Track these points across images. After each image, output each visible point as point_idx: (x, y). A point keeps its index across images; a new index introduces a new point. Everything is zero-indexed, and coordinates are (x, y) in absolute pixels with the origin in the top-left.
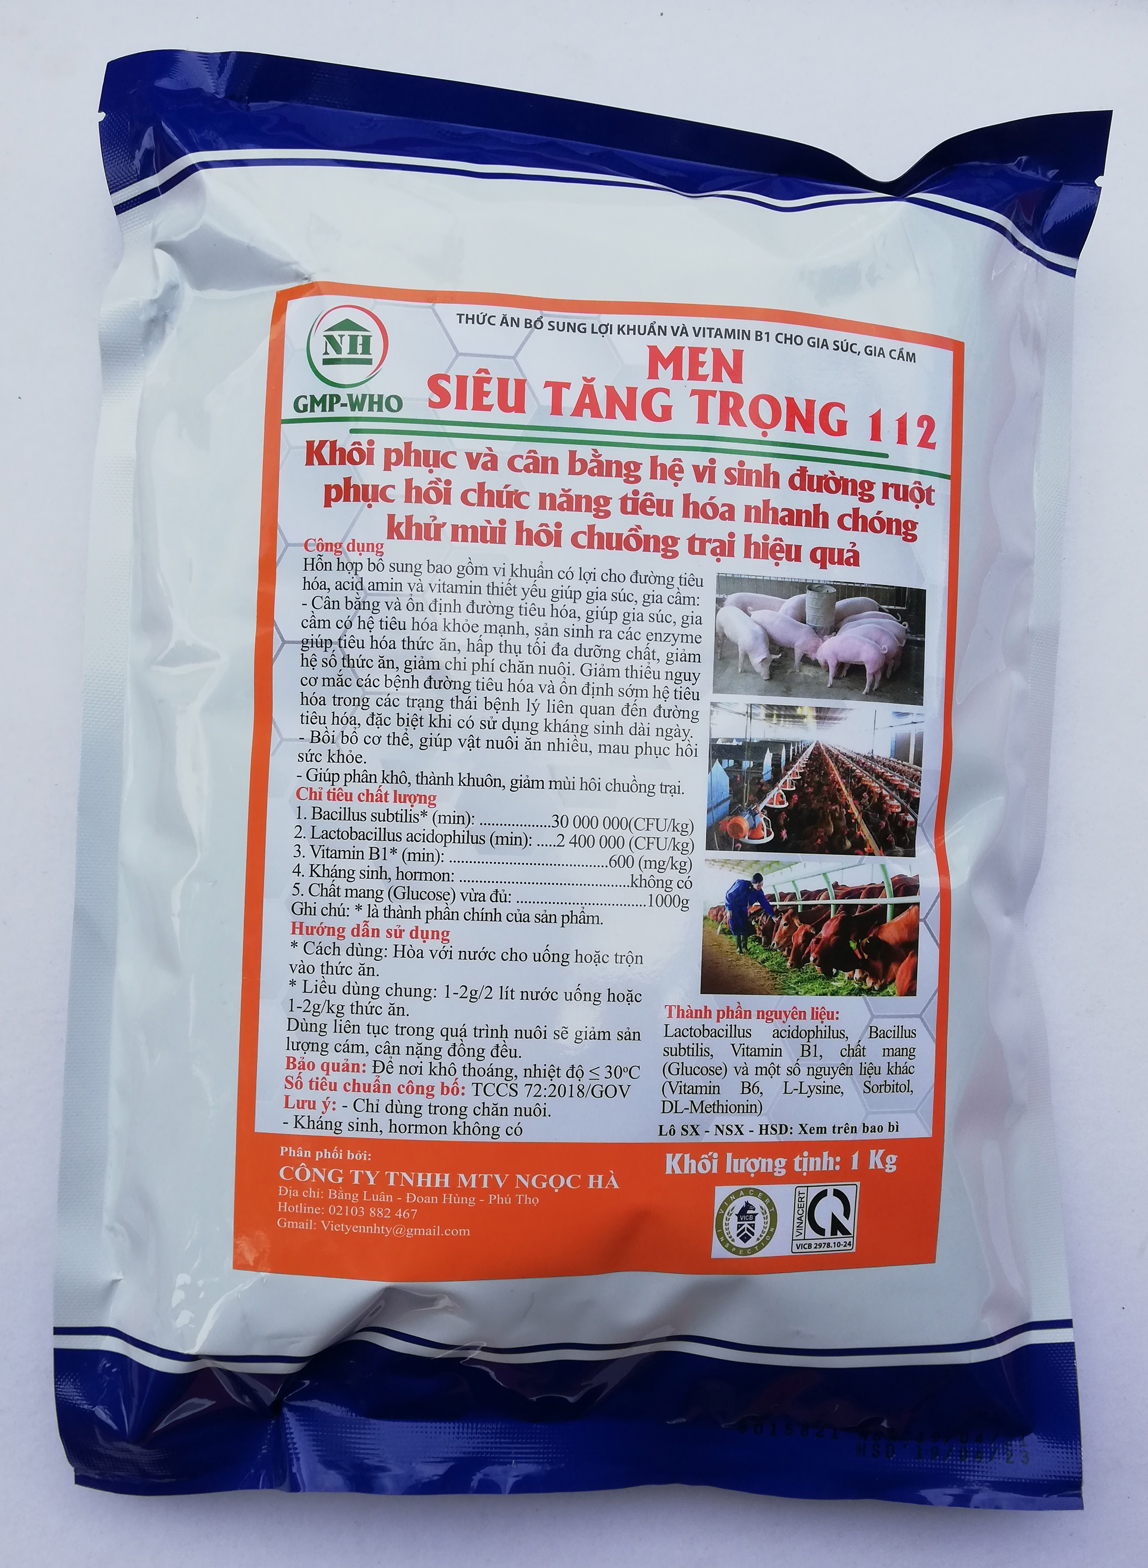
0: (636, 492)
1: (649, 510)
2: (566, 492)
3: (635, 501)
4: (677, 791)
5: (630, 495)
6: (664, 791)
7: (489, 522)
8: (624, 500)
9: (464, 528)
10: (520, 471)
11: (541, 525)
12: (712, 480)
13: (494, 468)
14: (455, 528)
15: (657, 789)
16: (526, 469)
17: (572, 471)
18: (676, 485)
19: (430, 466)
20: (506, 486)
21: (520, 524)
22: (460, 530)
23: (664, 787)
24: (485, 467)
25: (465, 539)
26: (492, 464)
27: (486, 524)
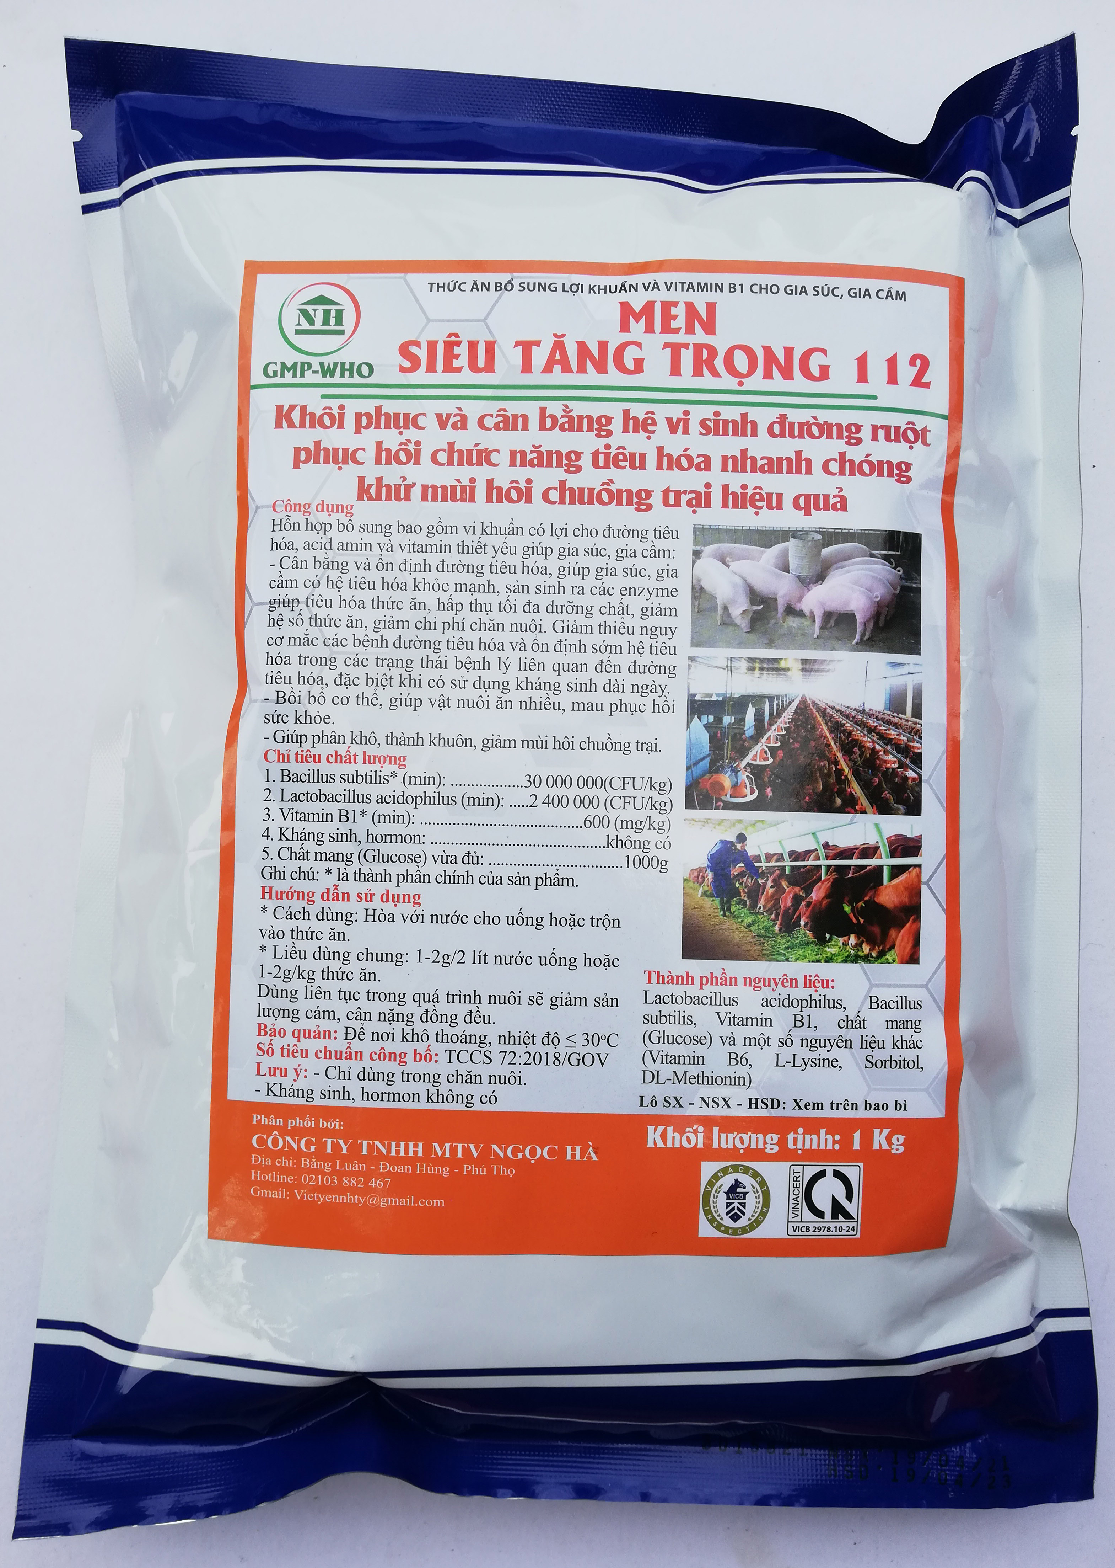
0: (608, 447)
1: (621, 464)
2: (536, 449)
3: (606, 456)
4: (654, 749)
5: (602, 450)
6: (640, 748)
7: (459, 481)
8: (596, 454)
9: (435, 488)
10: (490, 429)
11: (512, 482)
12: (686, 431)
13: (464, 427)
14: (425, 488)
15: (633, 747)
16: (497, 427)
17: (542, 427)
18: (649, 438)
19: (400, 428)
20: (477, 445)
21: (490, 482)
22: (430, 490)
23: (640, 745)
24: (455, 426)
25: (435, 499)
26: (463, 423)
27: (456, 483)
